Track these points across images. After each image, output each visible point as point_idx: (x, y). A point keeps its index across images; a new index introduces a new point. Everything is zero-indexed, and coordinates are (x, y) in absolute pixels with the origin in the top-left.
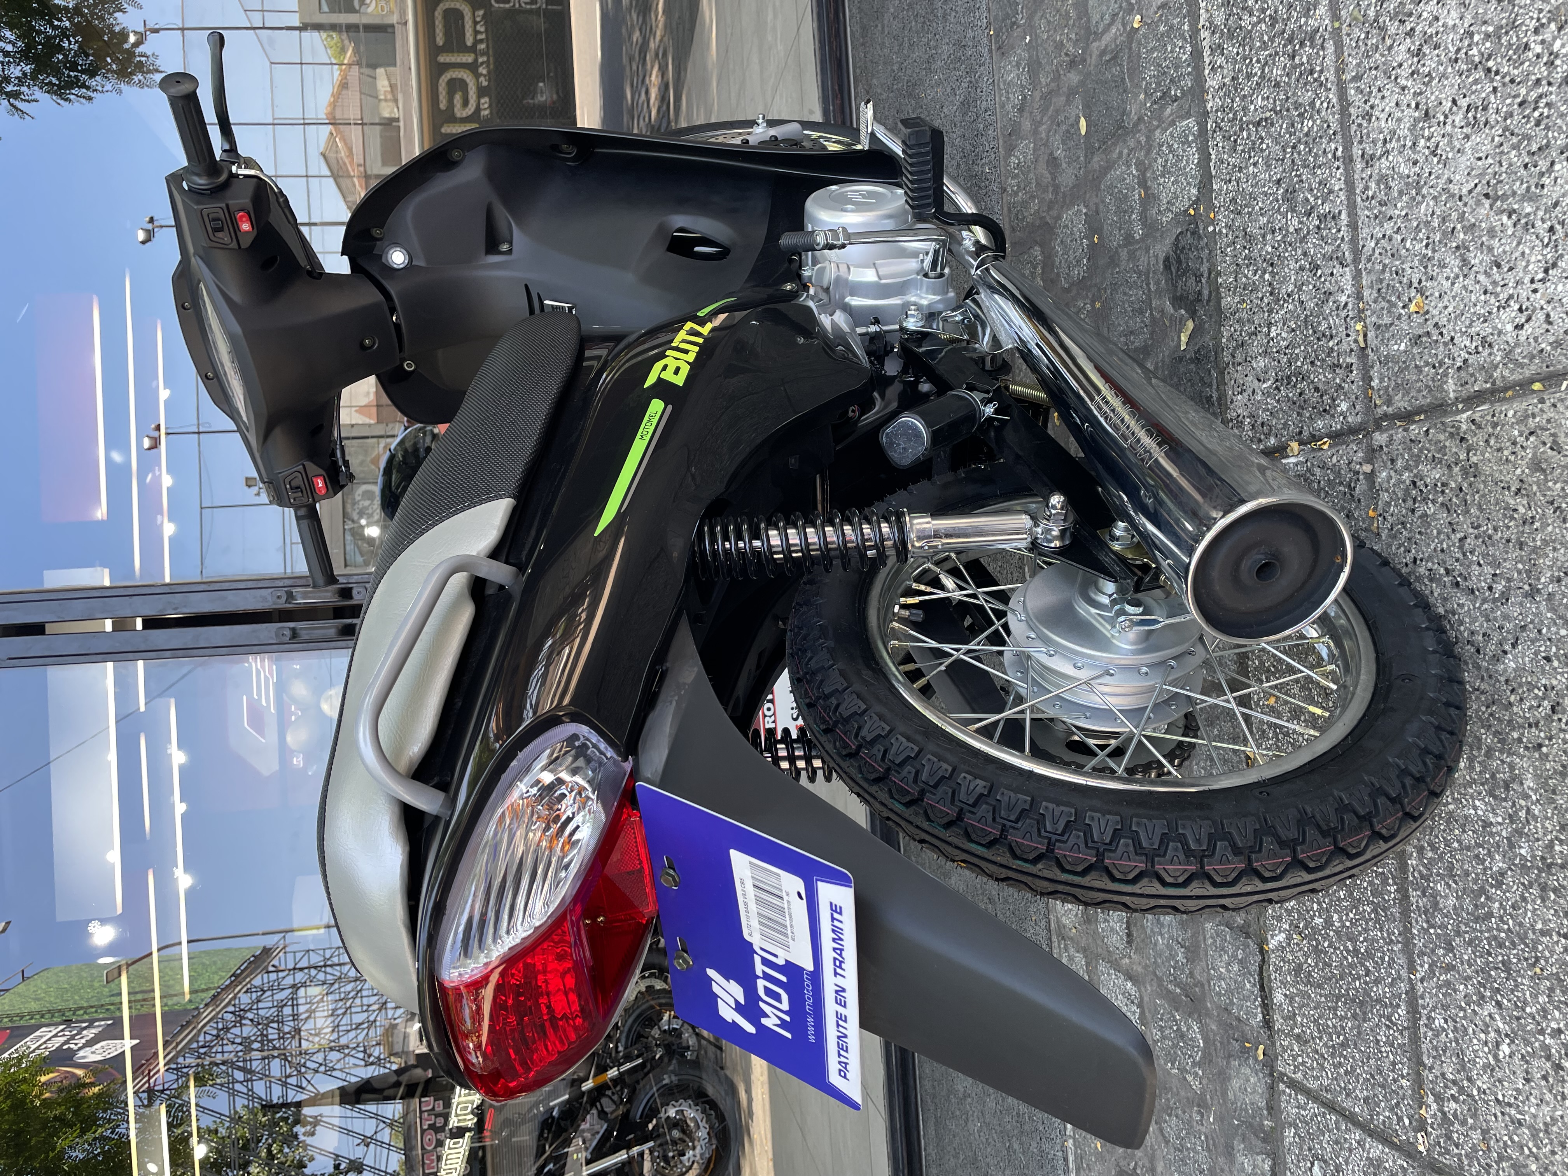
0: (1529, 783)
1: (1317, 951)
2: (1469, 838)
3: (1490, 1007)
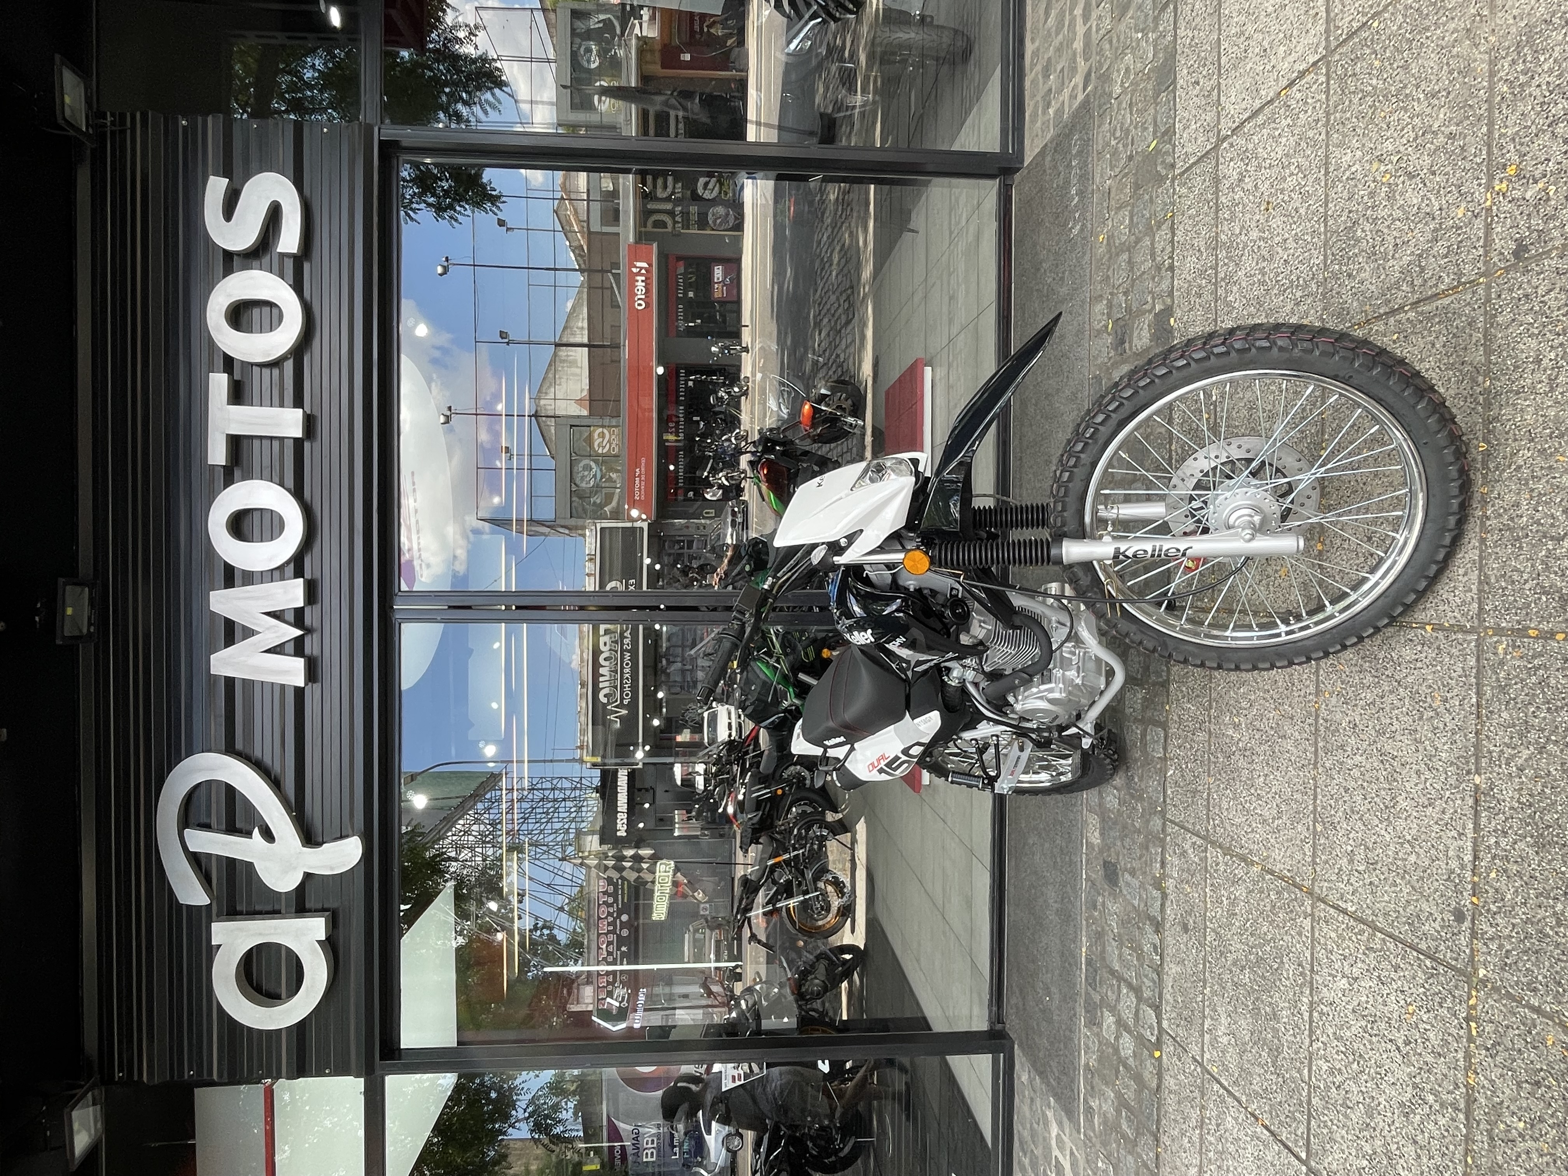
0: (1243, 726)
2: (1227, 740)
3: (1228, 791)
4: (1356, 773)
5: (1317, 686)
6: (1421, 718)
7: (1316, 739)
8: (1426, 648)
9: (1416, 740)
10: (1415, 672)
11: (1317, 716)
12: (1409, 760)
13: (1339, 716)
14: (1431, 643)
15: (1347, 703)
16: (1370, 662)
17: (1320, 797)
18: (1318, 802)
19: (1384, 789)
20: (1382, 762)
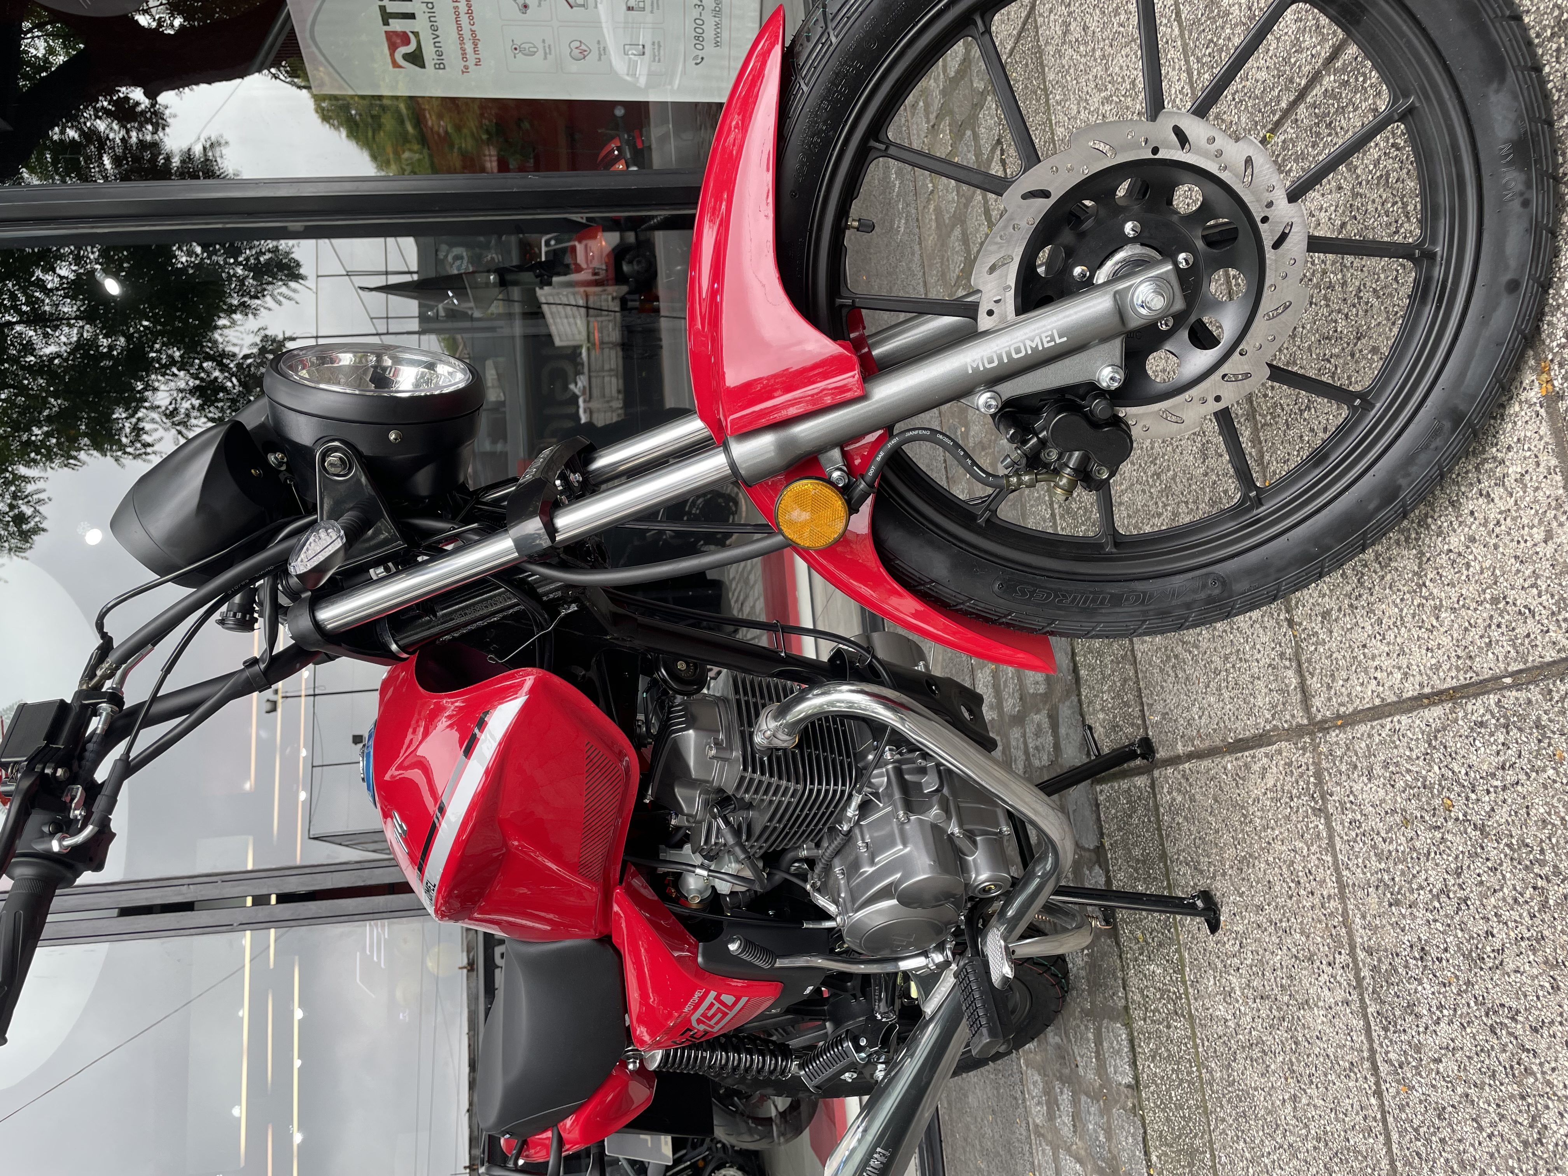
0: (1238, 993)
1: (1168, 1119)
2: (1220, 1030)
3: (1242, 1143)
4: (1449, 1066)
5: (1339, 880)
6: (1544, 905)
7: (1362, 1000)
8: (1514, 732)
9: (1546, 962)
10: (1507, 795)
11: (1353, 947)
12: (1547, 1015)
13: (1389, 938)
14: (1523, 718)
15: (1397, 903)
16: (1417, 797)
17: (1395, 1136)
18: (1395, 1146)
19: (1512, 1097)
20: (1493, 1030)
